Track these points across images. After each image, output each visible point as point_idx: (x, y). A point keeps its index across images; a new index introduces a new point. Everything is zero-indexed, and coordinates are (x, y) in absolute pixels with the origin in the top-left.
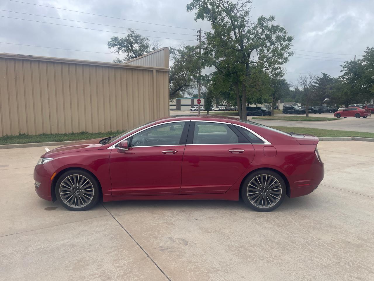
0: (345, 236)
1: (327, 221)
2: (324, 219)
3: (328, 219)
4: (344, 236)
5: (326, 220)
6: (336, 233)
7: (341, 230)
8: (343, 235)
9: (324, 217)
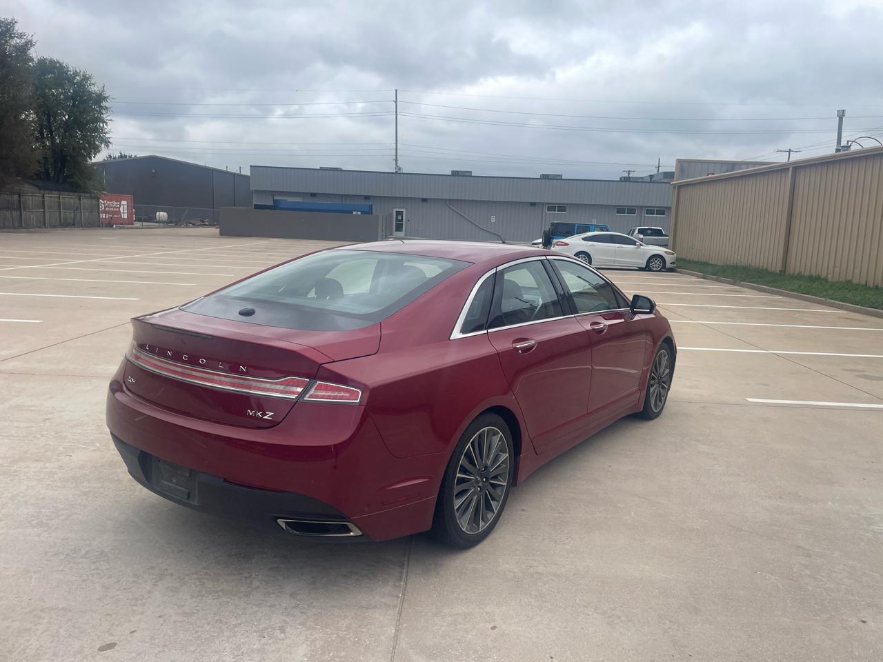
0: (44, 470)
1: (87, 490)
2: (96, 490)
3: (86, 494)
4: (46, 468)
5: (90, 491)
6: (63, 469)
7: (51, 479)
8: (48, 470)
9: (96, 497)
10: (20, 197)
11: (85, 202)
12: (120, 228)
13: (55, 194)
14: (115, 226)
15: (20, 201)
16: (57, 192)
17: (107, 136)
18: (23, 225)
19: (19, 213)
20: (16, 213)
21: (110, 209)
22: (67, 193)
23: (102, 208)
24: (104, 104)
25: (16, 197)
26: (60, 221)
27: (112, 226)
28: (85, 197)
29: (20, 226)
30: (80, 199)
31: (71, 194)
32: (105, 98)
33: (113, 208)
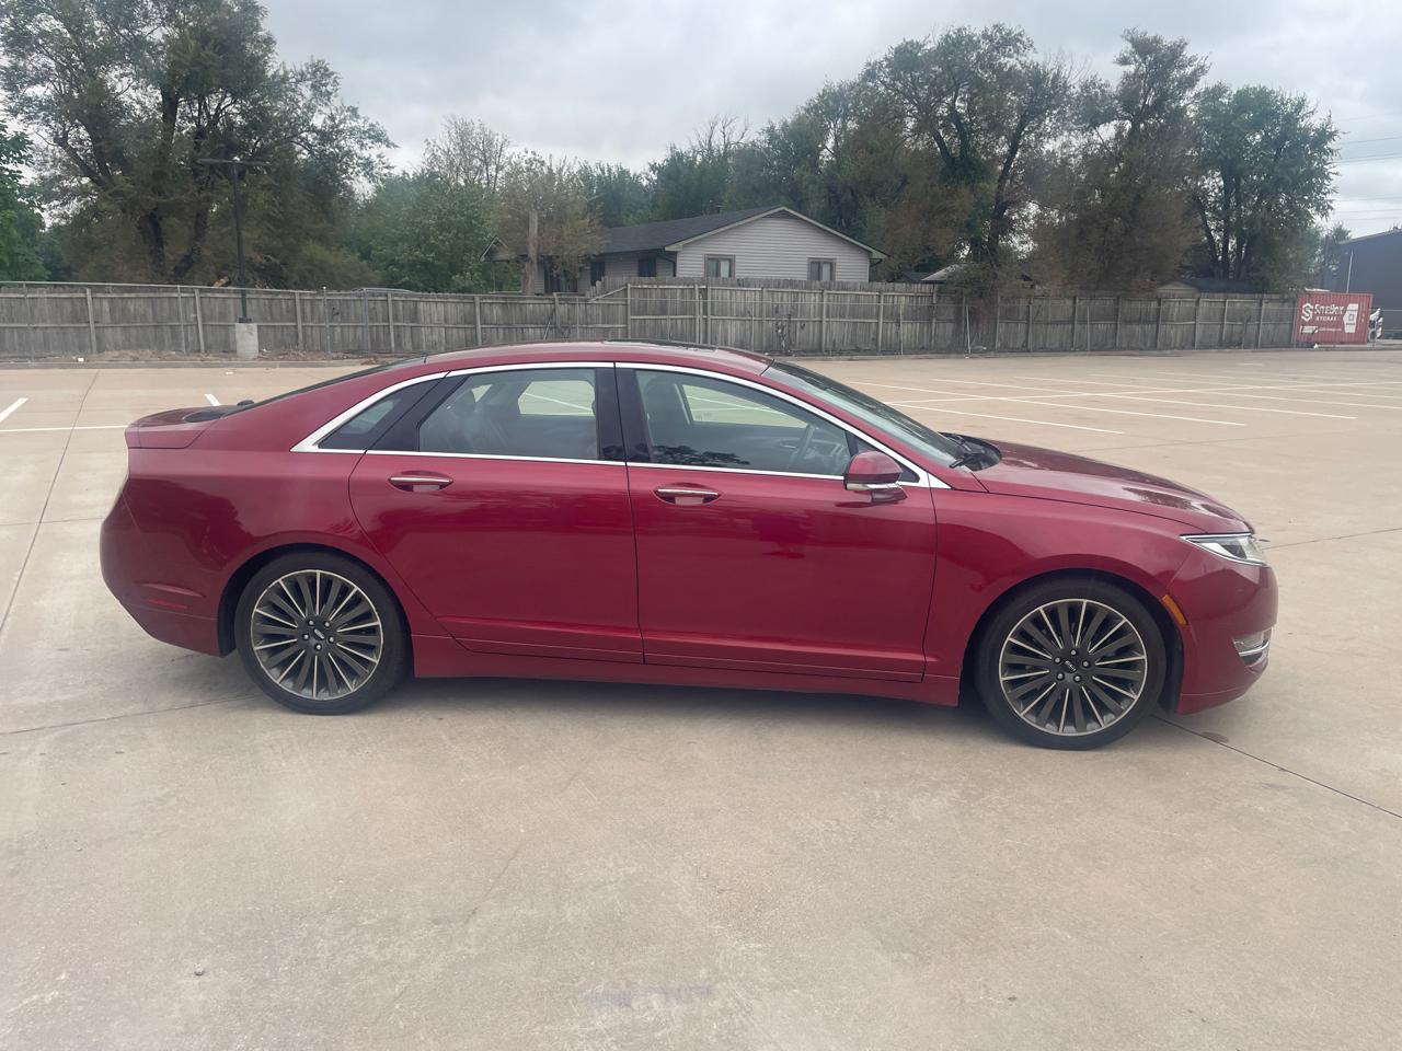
10: (1159, 305)
11: (1270, 307)
12: (1327, 349)
13: (1219, 297)
14: (1316, 346)
15: (1159, 310)
16: (1222, 295)
17: (1329, 197)
18: (1159, 345)
19: (1155, 326)
20: (1149, 328)
21: (1324, 318)
22: (1238, 295)
23: (1307, 316)
24: (1330, 145)
25: (1154, 305)
26: (1221, 339)
27: (1312, 346)
28: (1271, 300)
29: (1154, 347)
30: (1261, 305)
31: (1247, 296)
32: (1332, 135)
33: (1331, 316)
